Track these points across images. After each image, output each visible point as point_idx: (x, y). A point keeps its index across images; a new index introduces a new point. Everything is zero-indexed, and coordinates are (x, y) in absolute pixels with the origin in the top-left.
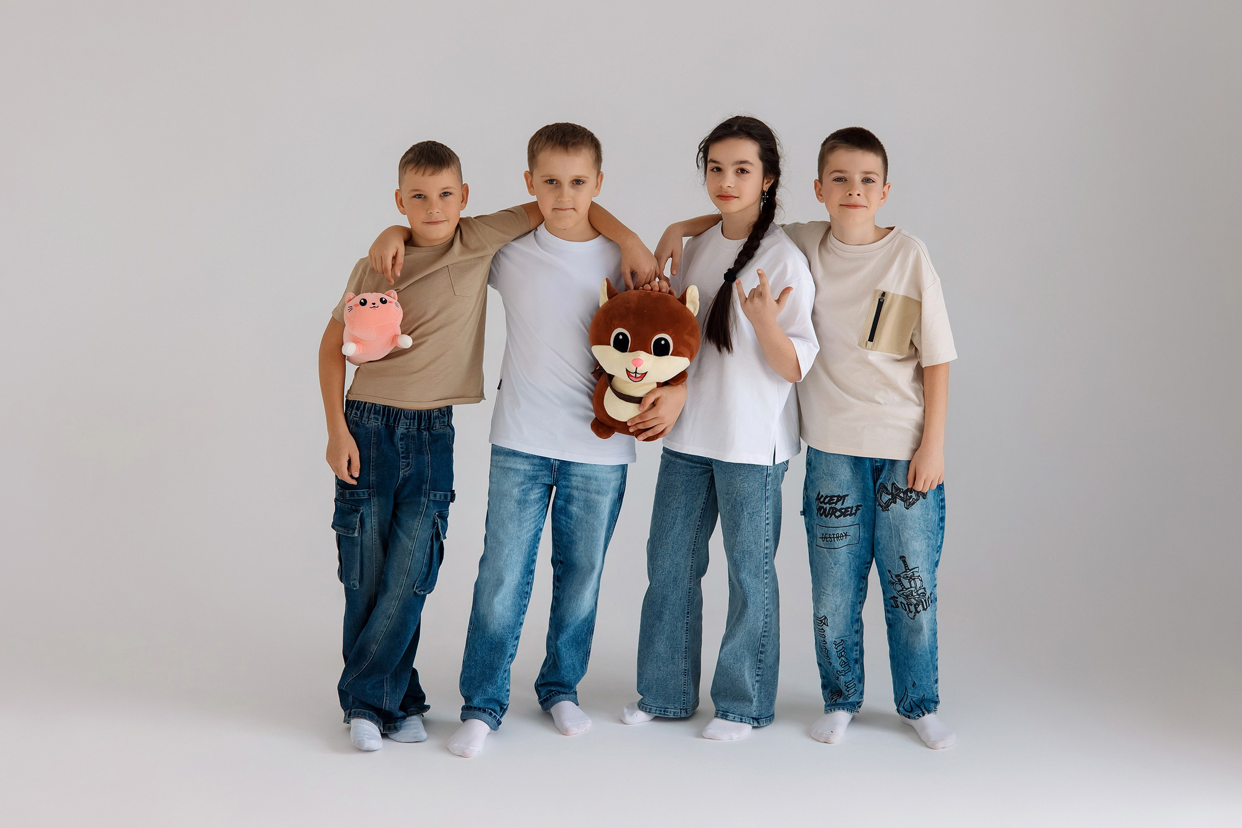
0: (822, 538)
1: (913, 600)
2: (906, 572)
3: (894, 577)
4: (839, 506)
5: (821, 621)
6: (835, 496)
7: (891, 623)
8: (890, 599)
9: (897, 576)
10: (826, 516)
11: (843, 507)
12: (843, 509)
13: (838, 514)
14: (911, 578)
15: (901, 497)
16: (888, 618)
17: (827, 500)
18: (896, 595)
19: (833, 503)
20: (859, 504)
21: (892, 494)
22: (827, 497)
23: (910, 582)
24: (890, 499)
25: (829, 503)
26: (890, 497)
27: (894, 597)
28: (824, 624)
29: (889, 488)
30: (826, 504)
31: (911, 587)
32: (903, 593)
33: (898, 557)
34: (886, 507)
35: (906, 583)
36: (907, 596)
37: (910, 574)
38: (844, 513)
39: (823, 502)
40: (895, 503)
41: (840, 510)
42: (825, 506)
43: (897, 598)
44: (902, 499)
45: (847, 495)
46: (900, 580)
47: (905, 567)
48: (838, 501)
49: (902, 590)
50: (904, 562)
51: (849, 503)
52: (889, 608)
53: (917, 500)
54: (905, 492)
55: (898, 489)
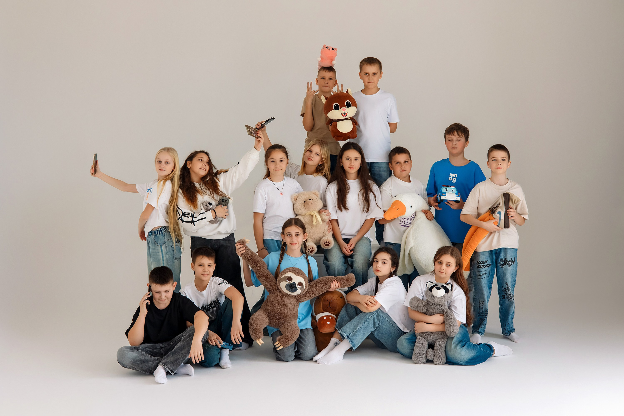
0: (480, 275)
1: (510, 296)
2: (507, 288)
3: (504, 289)
4: (485, 264)
5: (482, 302)
6: (484, 261)
7: (501, 304)
8: (502, 296)
9: (505, 289)
10: (481, 268)
11: (486, 264)
12: (486, 265)
13: (485, 267)
14: (509, 290)
15: (507, 263)
16: (501, 302)
17: (481, 263)
18: (505, 295)
19: (484, 263)
20: (491, 264)
21: (504, 262)
22: (481, 261)
23: (509, 291)
24: (504, 264)
25: (482, 263)
26: (504, 263)
27: (504, 295)
28: (483, 303)
29: (504, 260)
30: (481, 264)
31: (509, 293)
32: (507, 294)
33: (505, 283)
34: (502, 266)
35: (507, 291)
36: (508, 295)
37: (509, 288)
38: (486, 266)
39: (480, 263)
40: (505, 265)
41: (485, 266)
42: (481, 265)
43: (505, 296)
44: (507, 264)
45: (487, 261)
46: (506, 290)
47: (507, 286)
48: (485, 262)
49: (506, 293)
50: (507, 284)
51: (488, 263)
52: (501, 299)
53: (511, 264)
54: (509, 262)
55: (506, 260)
